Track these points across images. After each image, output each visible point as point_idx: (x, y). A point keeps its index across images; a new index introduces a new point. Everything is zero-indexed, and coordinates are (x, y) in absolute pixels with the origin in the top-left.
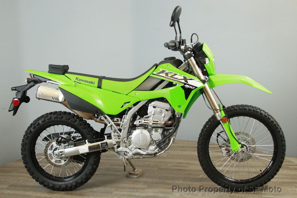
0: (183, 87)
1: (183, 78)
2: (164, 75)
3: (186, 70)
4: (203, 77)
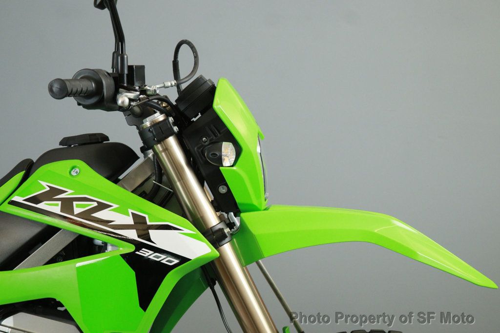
0: (129, 258)
1: (130, 221)
2: (55, 207)
3: (148, 188)
4: (212, 219)
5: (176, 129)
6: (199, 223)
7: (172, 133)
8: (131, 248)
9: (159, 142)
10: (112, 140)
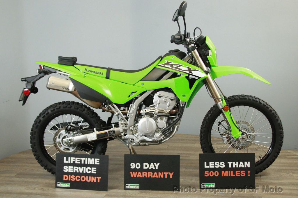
0: (187, 78)
1: (187, 69)
2: (169, 66)
5: (197, 47)
6: (202, 69)
7: (196, 49)
8: (187, 75)
9: (193, 51)
10: (180, 51)
